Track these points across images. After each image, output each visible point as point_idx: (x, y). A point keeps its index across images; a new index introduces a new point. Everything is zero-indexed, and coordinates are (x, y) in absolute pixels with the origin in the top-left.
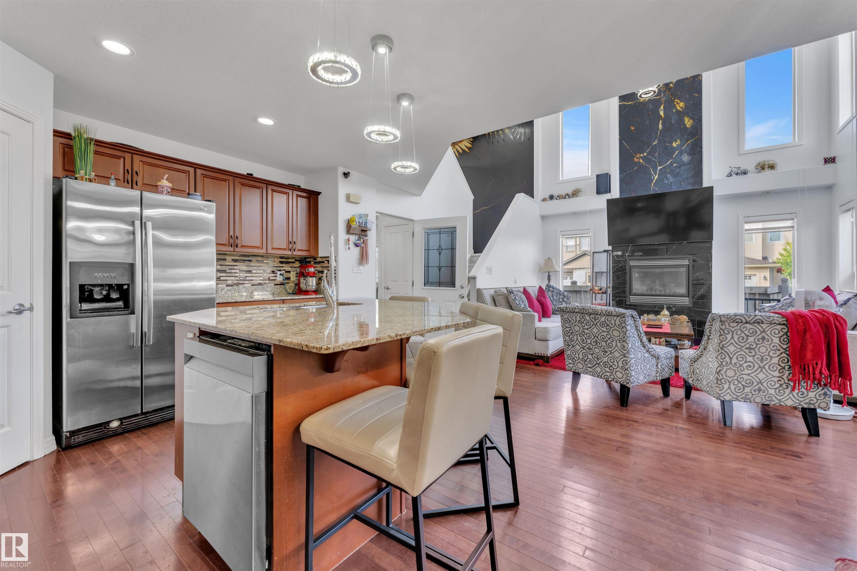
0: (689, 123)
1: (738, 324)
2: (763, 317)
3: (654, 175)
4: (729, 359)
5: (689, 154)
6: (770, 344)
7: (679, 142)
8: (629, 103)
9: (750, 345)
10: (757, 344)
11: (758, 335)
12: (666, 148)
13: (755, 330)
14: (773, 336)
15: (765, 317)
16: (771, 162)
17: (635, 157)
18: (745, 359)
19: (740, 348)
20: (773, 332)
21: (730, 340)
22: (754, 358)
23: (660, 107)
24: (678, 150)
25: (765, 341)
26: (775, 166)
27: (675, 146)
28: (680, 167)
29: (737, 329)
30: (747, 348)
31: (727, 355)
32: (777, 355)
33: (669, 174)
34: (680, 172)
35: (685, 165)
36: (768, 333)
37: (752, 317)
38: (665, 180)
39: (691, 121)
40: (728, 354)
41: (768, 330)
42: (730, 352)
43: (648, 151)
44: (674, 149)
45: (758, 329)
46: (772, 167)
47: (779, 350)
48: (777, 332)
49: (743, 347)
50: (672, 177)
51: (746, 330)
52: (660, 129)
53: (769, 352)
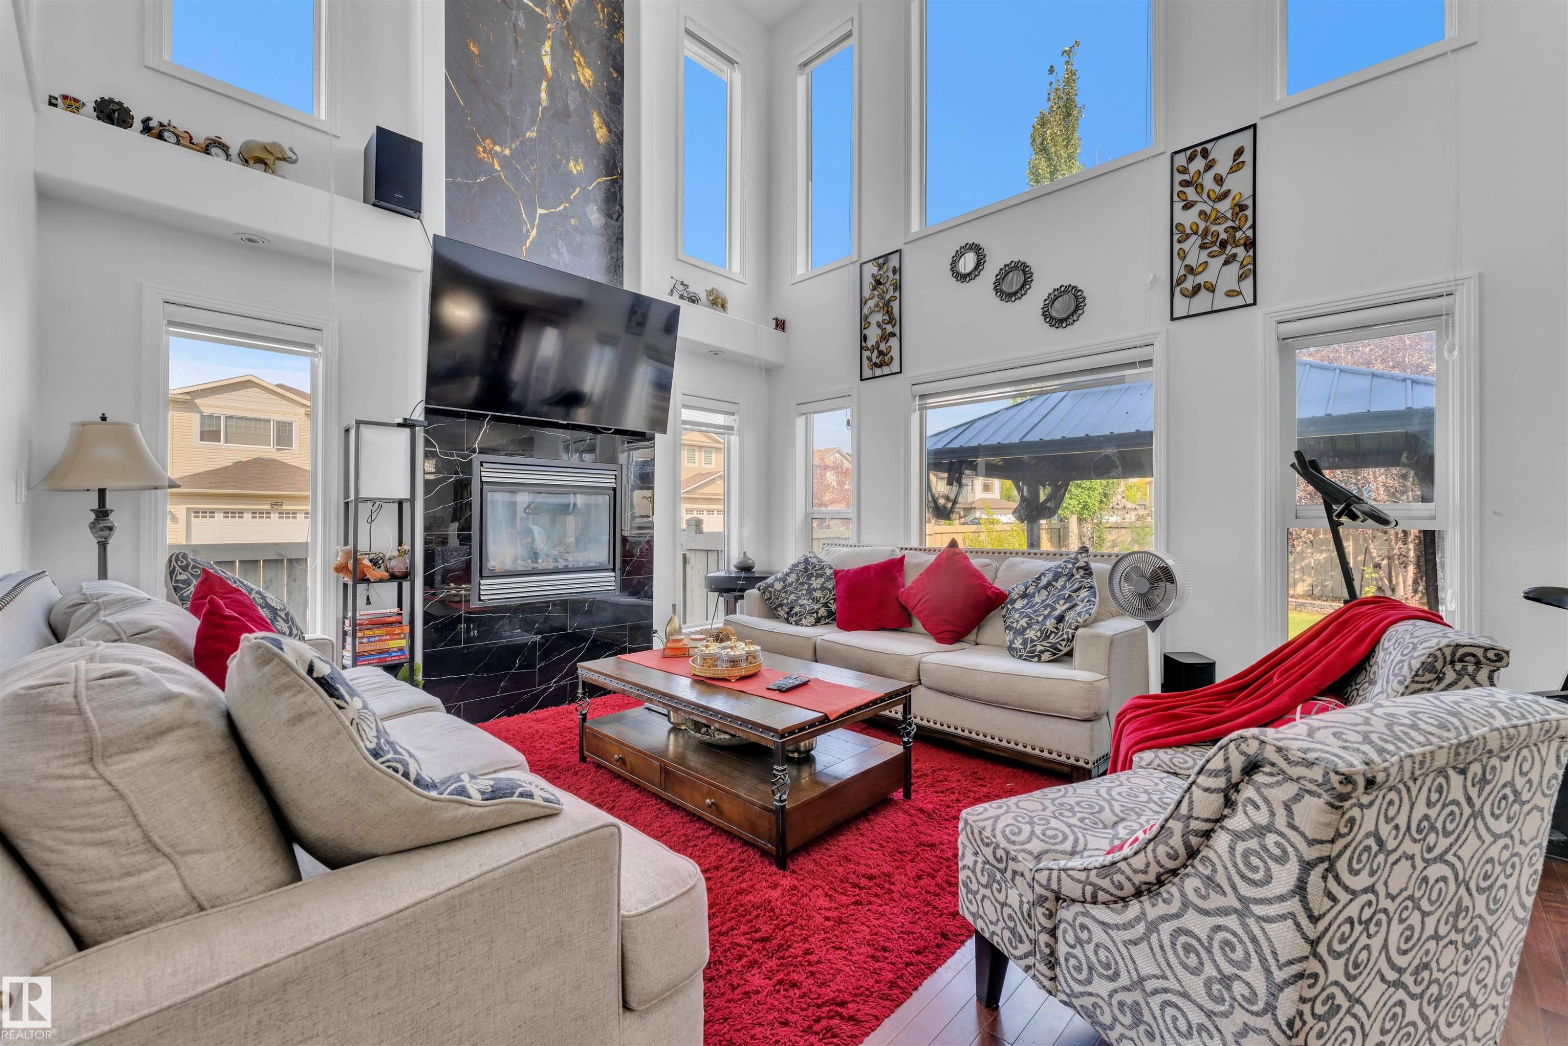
0: (600, 133)
3: (529, 227)
5: (602, 211)
7: (582, 165)
12: (554, 164)
17: (481, 145)
23: (544, 42)
24: (579, 186)
27: (575, 171)
28: (582, 232)
33: (561, 239)
34: (585, 246)
35: (594, 233)
39: (604, 130)
43: (514, 146)
44: (573, 179)
50: (568, 251)
52: (544, 104)
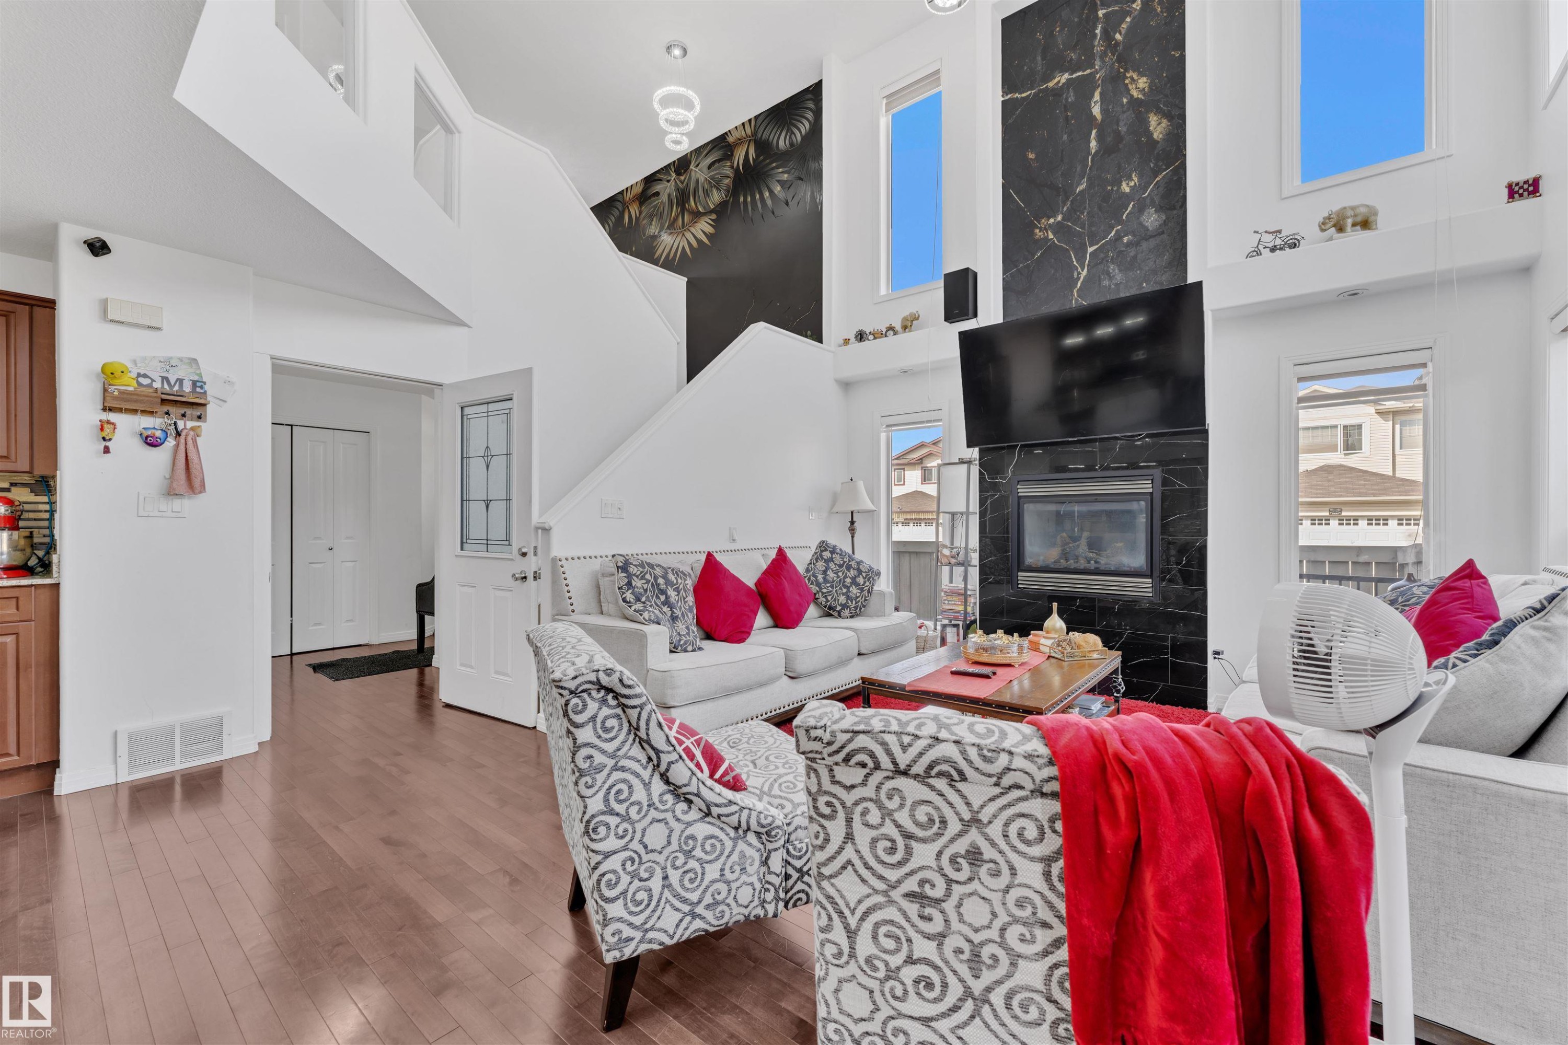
0: (1159, 129)
1: (867, 776)
2: (963, 752)
3: (1080, 269)
4: (844, 934)
5: (1160, 209)
6: (1006, 891)
7: (1136, 179)
8: (1024, 95)
9: (922, 883)
10: (950, 882)
11: (952, 840)
12: (1106, 197)
13: (937, 808)
14: (1014, 848)
15: (973, 753)
16: (1363, 210)
17: (1037, 227)
18: (905, 945)
19: (885, 893)
20: (1013, 830)
21: (841, 849)
22: (940, 945)
23: (1093, 96)
24: (1133, 200)
25: (983, 871)
26: (1372, 219)
27: (1127, 190)
28: (1138, 244)
29: (864, 799)
30: (910, 896)
31: (835, 916)
32: (1038, 947)
33: (1113, 263)
34: (1139, 257)
35: (1151, 237)
36: (995, 831)
37: (920, 744)
38: (1104, 279)
39: (1165, 123)
40: (840, 913)
41: (995, 816)
42: (848, 905)
43: (1065, 209)
44: (1125, 199)
45: (950, 804)
46: (1365, 224)
47: (1045, 925)
48: (1032, 832)
49: (894, 888)
50: (1120, 271)
51: (902, 806)
52: (1093, 151)
53: (1003, 930)
